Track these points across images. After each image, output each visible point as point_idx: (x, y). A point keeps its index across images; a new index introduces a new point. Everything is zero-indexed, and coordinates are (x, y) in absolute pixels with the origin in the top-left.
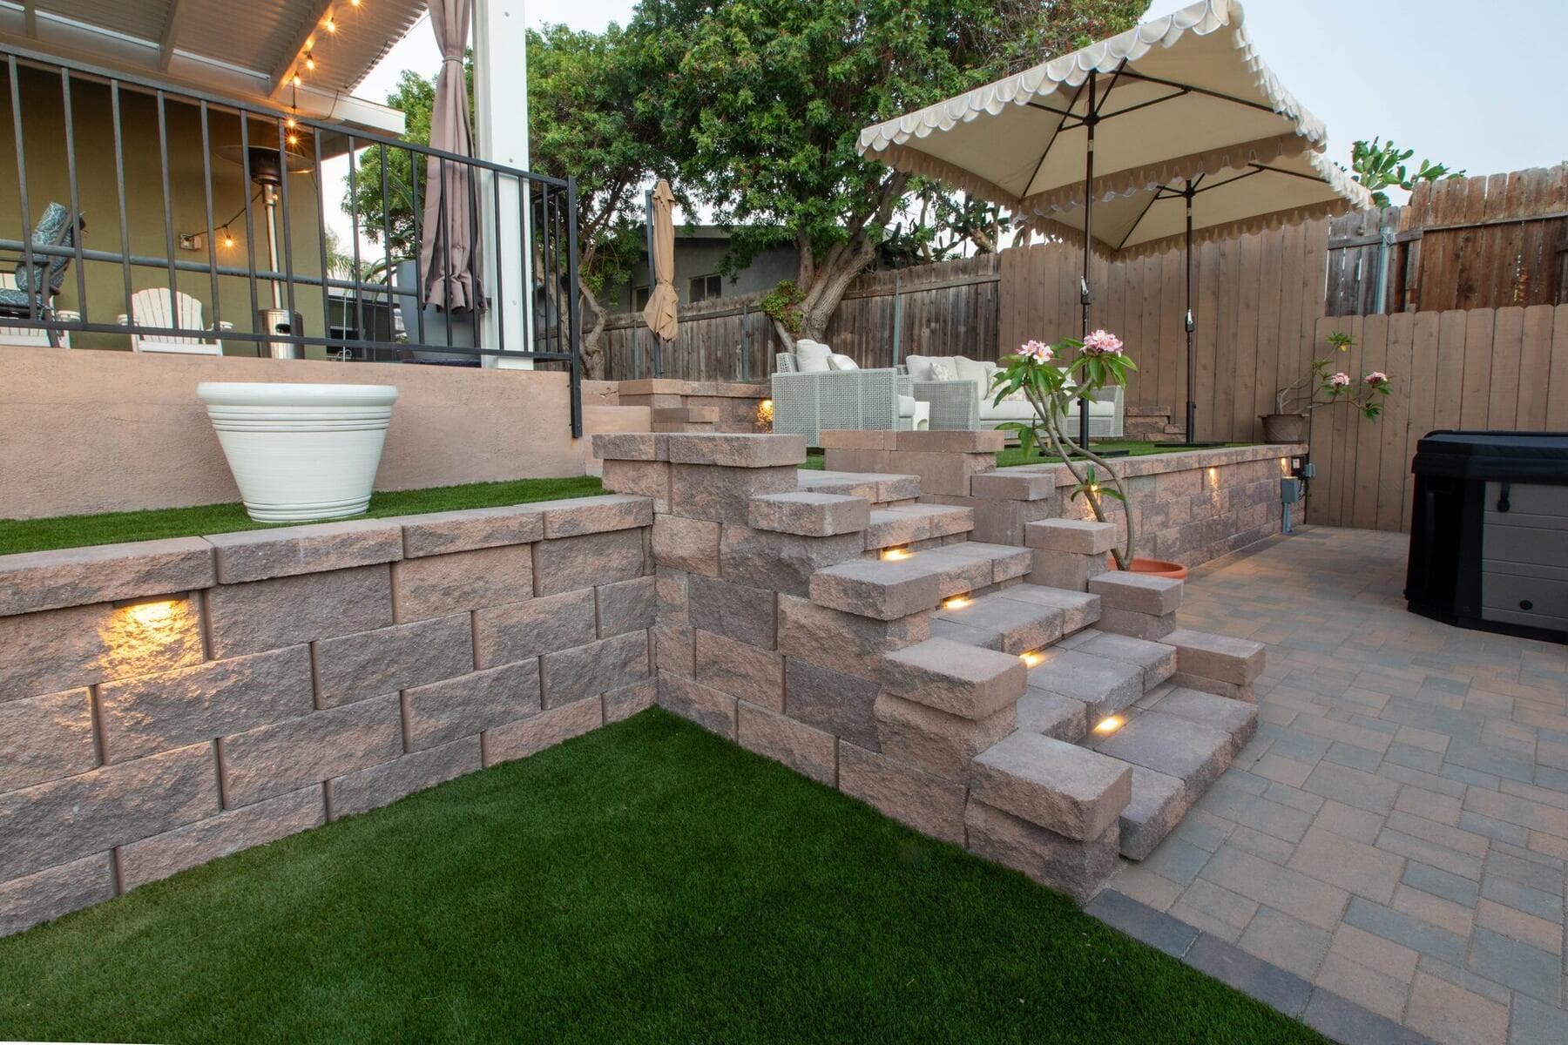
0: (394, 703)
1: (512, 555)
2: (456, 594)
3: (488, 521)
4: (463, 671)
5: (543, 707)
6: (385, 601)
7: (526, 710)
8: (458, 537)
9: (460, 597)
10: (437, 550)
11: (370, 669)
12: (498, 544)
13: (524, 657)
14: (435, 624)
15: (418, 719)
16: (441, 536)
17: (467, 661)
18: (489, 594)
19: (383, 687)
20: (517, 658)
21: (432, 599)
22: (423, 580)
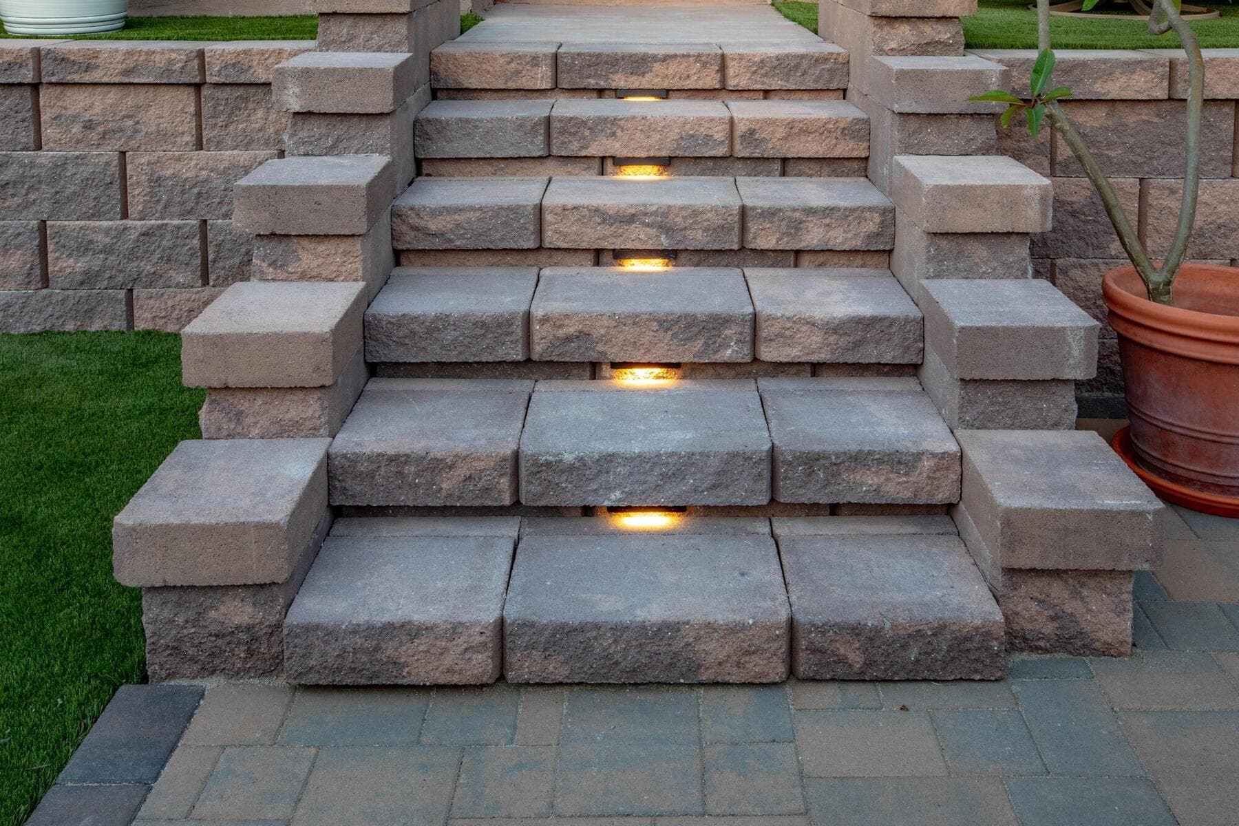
0: (32, 231)
1: (167, 95)
2: (100, 129)
3: (129, 53)
4: (108, 216)
5: (206, 282)
6: (26, 124)
7: (180, 279)
8: (97, 67)
9: (105, 133)
10: (69, 78)
11: (10, 191)
12: (143, 81)
13: (181, 216)
14: (77, 157)
15: (57, 254)
16: (74, 63)
17: (114, 207)
18: (139, 136)
19: (25, 213)
20: (172, 217)
21: (74, 130)
22: (66, 108)
